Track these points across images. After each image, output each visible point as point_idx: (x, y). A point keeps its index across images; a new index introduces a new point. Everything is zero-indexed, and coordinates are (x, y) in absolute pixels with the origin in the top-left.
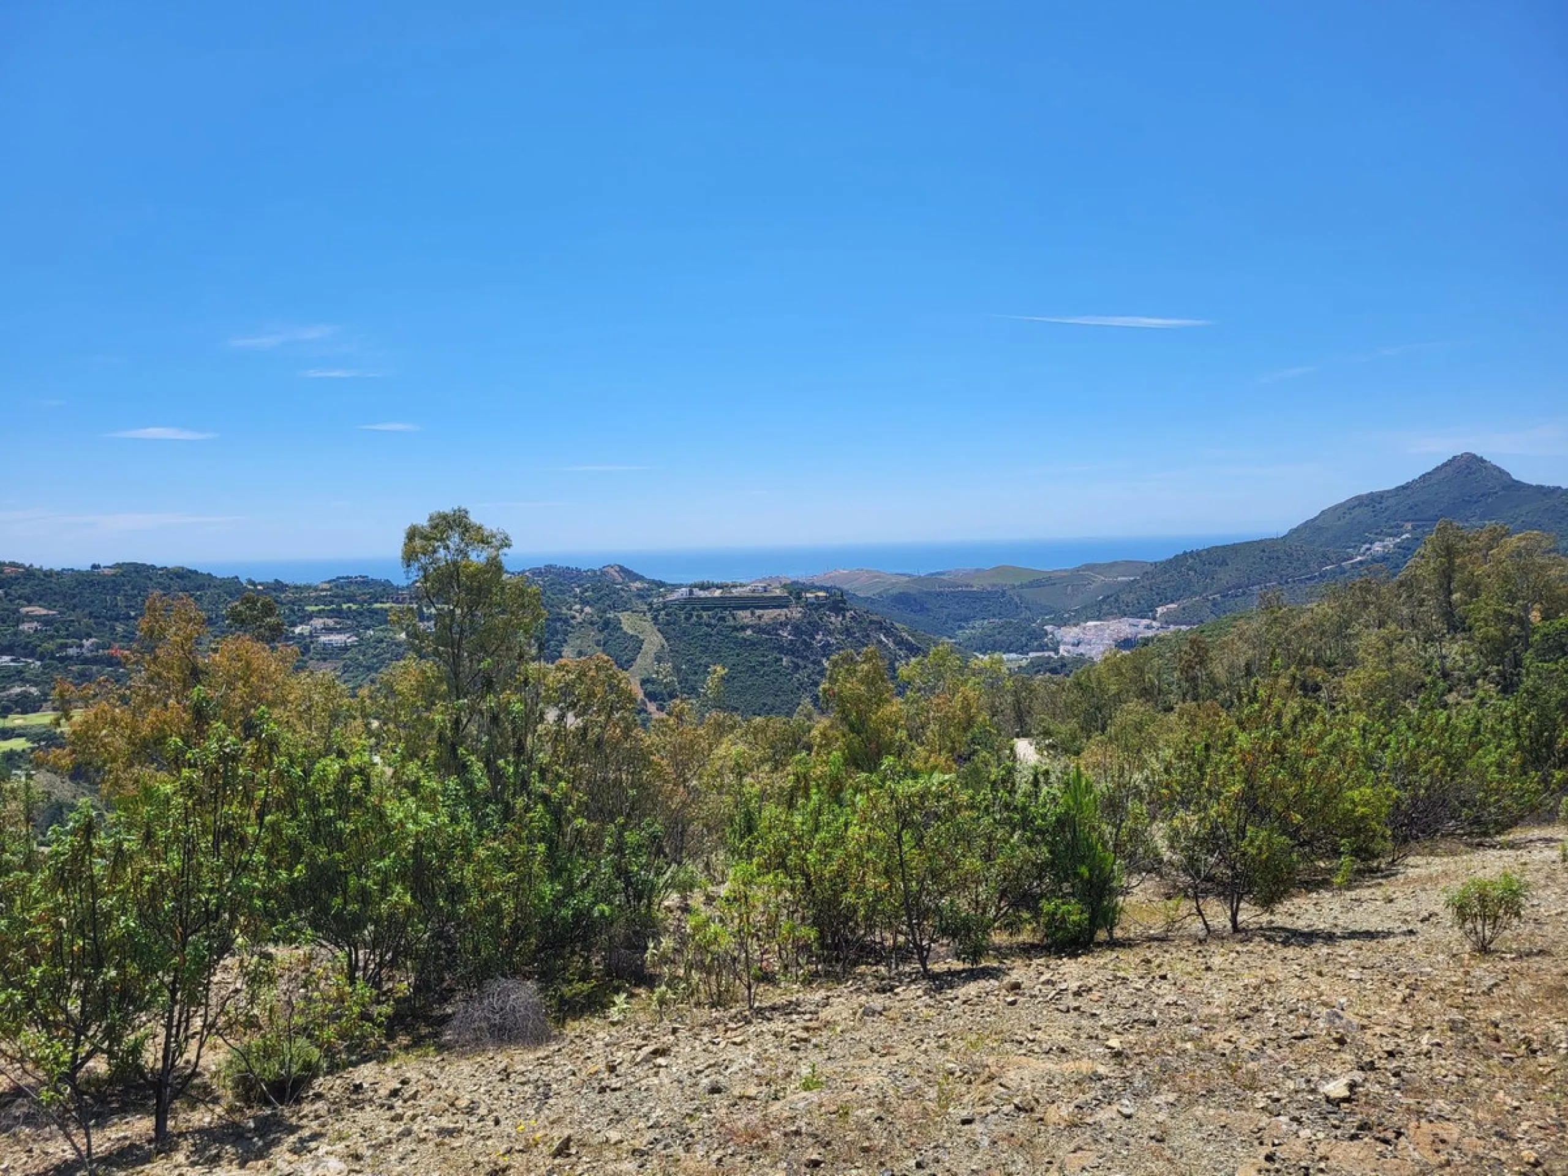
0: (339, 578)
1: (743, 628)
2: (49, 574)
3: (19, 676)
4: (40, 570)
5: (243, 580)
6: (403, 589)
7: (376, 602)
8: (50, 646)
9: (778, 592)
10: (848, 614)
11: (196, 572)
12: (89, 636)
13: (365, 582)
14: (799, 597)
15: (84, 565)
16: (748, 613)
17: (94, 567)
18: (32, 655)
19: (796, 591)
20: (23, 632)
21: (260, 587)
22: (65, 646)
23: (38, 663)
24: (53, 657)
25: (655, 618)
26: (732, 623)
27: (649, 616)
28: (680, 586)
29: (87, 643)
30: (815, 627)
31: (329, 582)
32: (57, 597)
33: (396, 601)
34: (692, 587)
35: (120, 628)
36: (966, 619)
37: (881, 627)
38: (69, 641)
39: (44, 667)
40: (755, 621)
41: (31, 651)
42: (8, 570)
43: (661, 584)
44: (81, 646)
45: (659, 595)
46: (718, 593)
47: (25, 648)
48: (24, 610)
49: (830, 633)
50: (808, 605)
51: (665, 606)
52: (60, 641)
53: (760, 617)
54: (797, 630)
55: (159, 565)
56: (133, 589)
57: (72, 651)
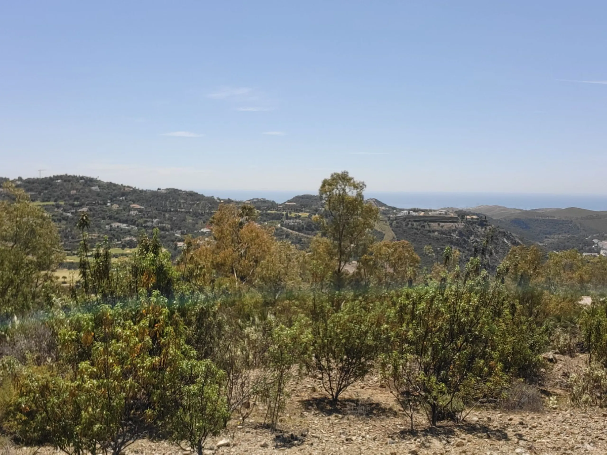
0: (253, 199)
1: (434, 231)
2: (142, 191)
3: (129, 233)
4: (138, 189)
5: (216, 198)
6: (280, 205)
7: (269, 210)
8: (141, 221)
9: (452, 215)
10: (488, 228)
11: (197, 193)
12: (156, 218)
13: (264, 201)
14: (463, 218)
15: (155, 189)
16: (436, 224)
17: (159, 189)
18: (134, 224)
19: (462, 214)
20: (131, 215)
21: (222, 201)
22: (146, 222)
23: (136, 228)
24: (142, 226)
25: (391, 224)
26: (428, 228)
27: (388, 223)
28: (403, 210)
29: (155, 221)
30: (471, 233)
31: (250, 200)
32: (144, 201)
33: (277, 210)
34: (409, 210)
35: (167, 215)
36: (550, 234)
37: (504, 234)
38: (148, 220)
39: (139, 230)
40: (440, 229)
41: (133, 223)
42: (126, 189)
43: (394, 208)
44: (152, 222)
45: (393, 213)
46: (422, 214)
47: (132, 221)
48: (132, 206)
49: (478, 236)
50: (468, 222)
51: (396, 219)
52: (145, 219)
53: (442, 227)
54: (461, 234)
55: (183, 190)
56: (173, 199)
57: (149, 224)
